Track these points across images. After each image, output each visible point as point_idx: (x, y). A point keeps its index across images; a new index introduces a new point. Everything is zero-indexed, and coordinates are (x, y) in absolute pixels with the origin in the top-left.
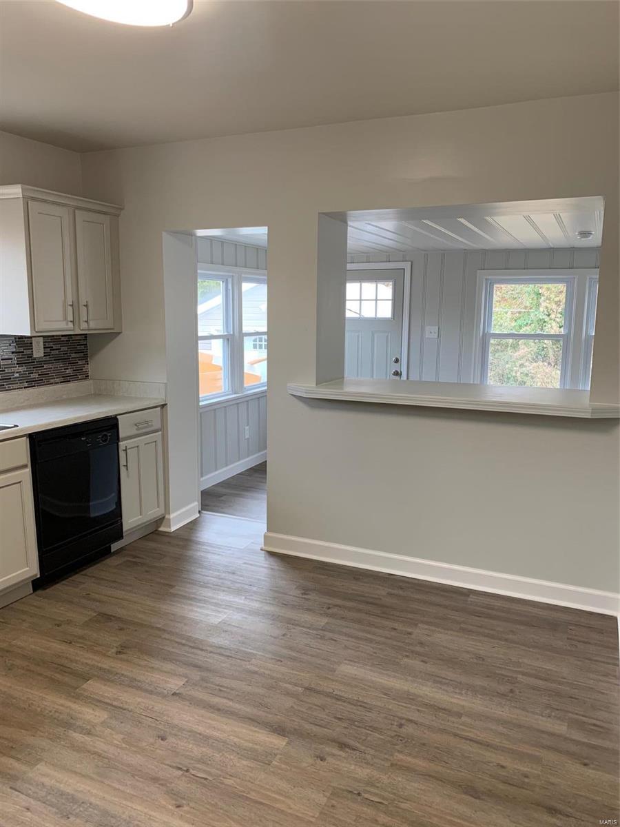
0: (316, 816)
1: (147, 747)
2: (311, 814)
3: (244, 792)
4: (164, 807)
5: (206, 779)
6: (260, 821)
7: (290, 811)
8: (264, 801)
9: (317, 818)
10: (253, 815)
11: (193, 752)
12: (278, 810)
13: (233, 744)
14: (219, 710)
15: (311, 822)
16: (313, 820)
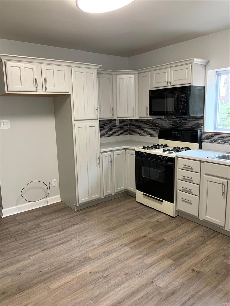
0: (57, 305)
1: (123, 270)
2: (59, 304)
3: (84, 289)
4: (93, 270)
5: (97, 281)
6: (69, 289)
7: (66, 298)
8: (76, 293)
9: (57, 304)
10: (73, 288)
11: (113, 280)
12: (69, 295)
13: (110, 292)
14: (134, 293)
15: (57, 302)
16: (57, 303)
